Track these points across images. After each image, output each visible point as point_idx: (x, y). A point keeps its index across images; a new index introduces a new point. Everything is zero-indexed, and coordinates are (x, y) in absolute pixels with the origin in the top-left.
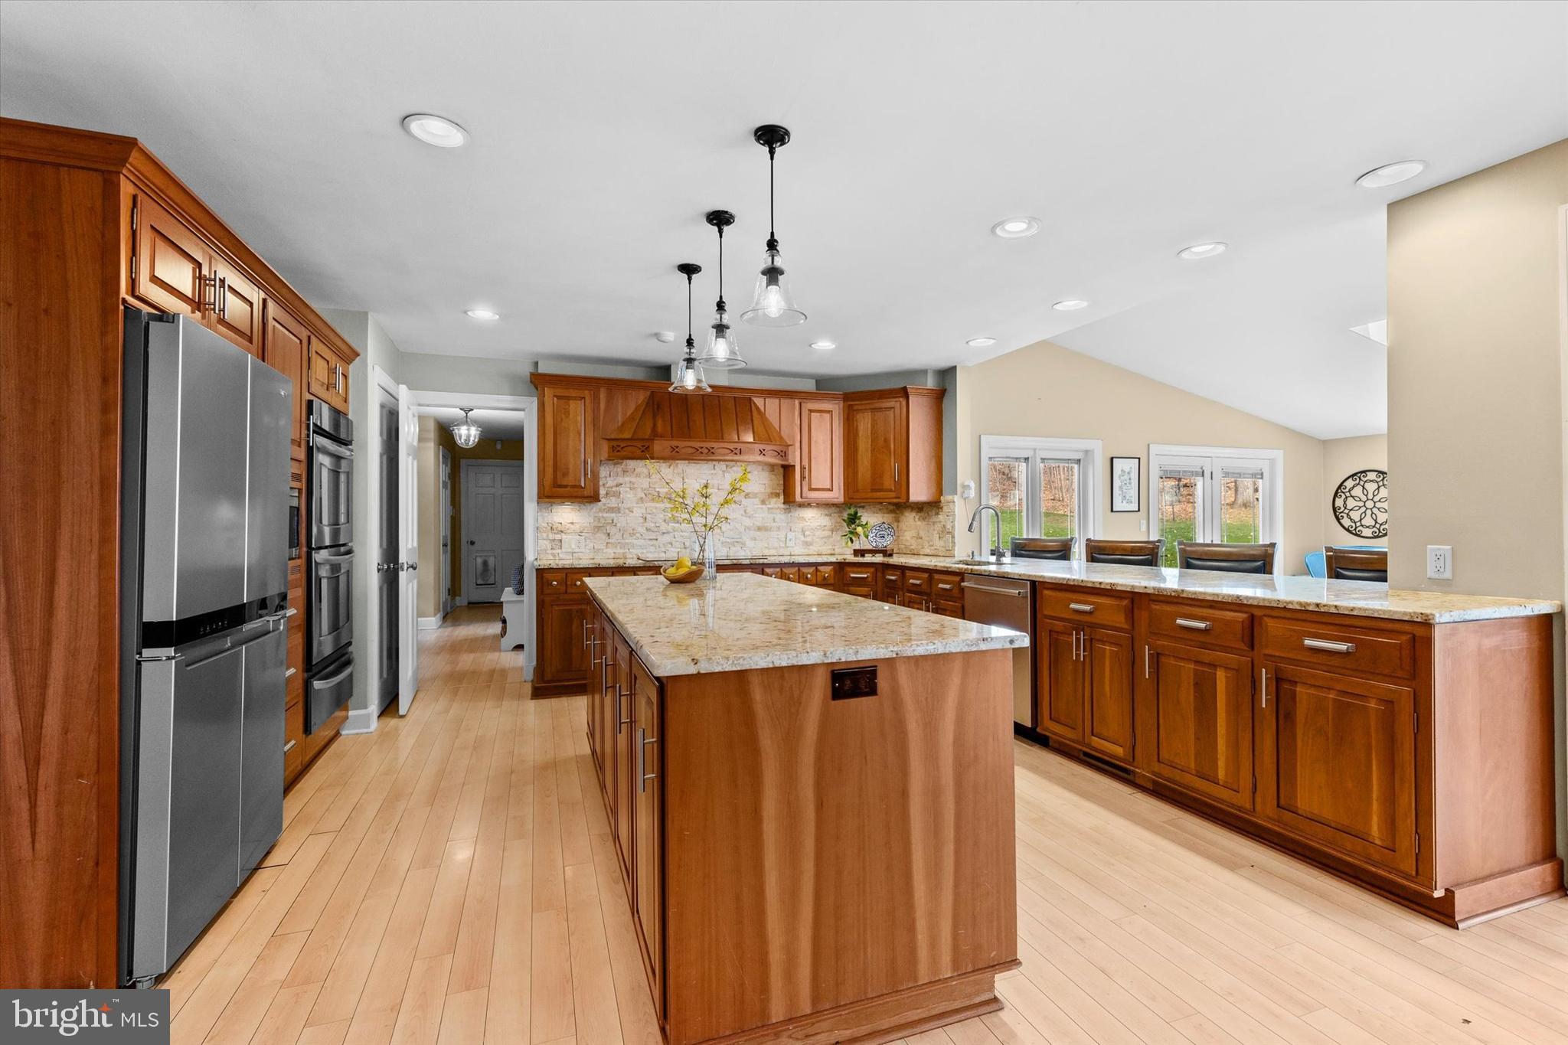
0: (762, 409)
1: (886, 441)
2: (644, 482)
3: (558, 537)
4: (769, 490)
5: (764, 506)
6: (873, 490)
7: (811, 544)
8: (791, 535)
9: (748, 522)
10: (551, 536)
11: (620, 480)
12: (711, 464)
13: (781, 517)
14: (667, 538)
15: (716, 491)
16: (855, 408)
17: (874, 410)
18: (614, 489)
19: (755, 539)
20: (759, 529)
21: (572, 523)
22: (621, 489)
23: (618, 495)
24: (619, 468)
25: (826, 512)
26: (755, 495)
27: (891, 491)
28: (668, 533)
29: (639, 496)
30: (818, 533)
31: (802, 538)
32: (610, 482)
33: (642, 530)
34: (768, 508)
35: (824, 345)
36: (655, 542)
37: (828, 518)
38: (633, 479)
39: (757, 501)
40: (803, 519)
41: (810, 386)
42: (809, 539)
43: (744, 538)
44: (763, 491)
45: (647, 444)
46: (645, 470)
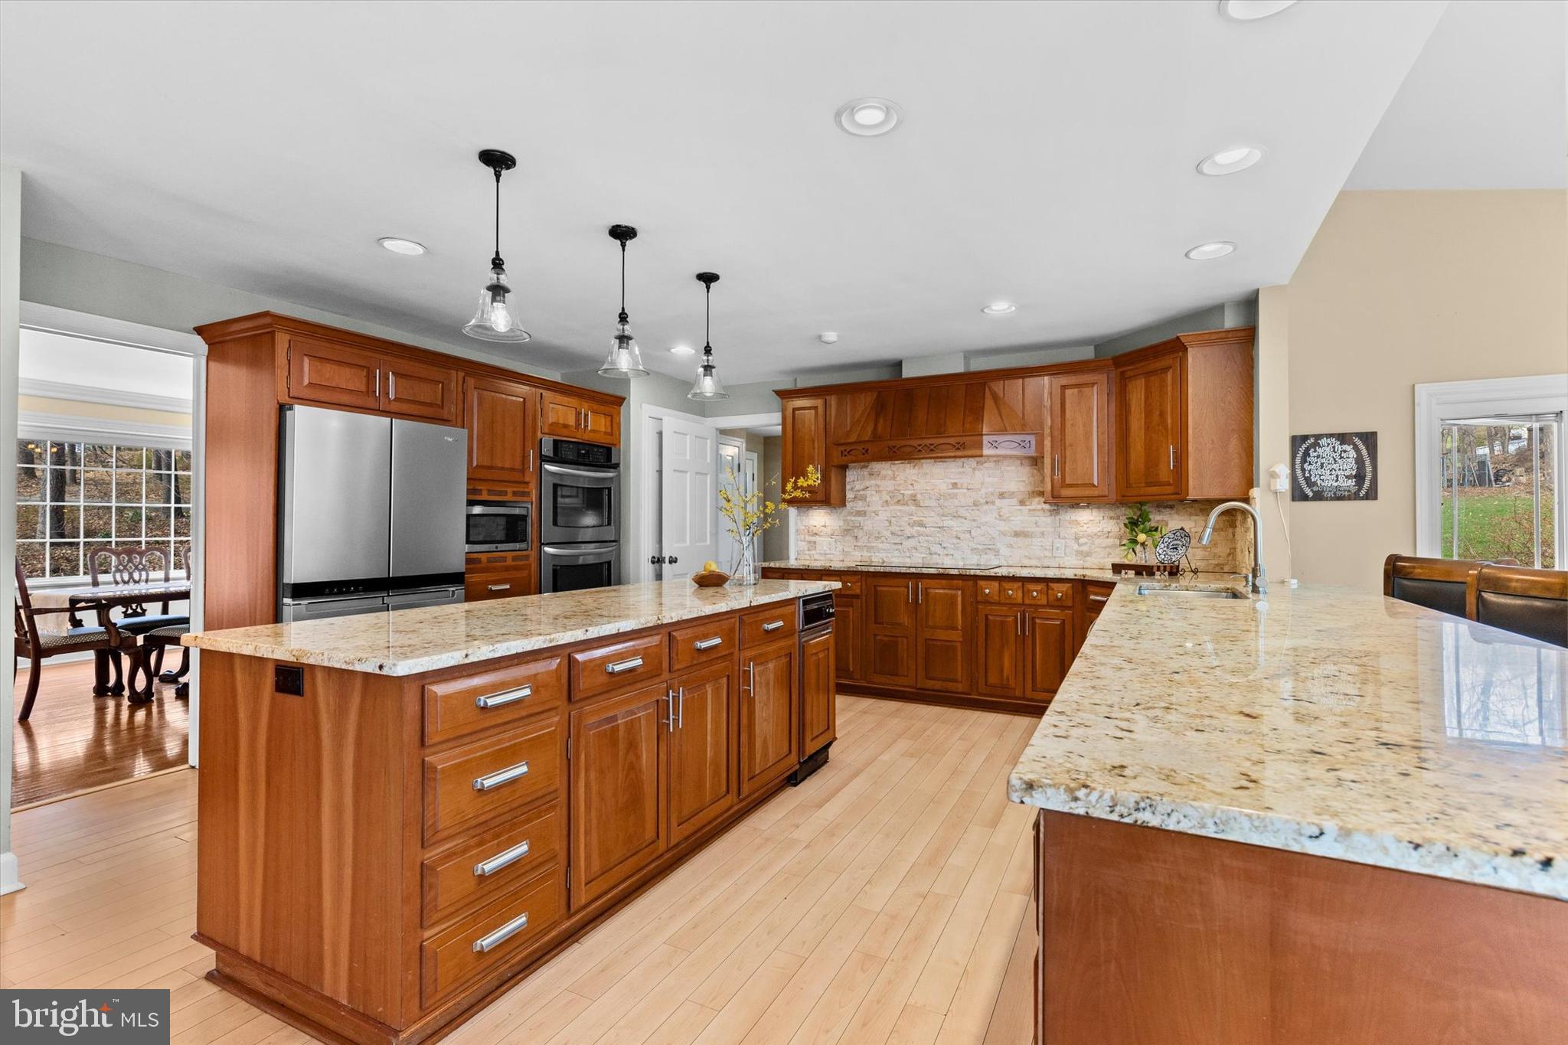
0: (1001, 395)
1: (1162, 414)
2: (888, 485)
3: (813, 539)
4: (1030, 488)
5: (1023, 508)
6: (1149, 484)
7: (1088, 554)
8: (1059, 543)
9: (1003, 526)
10: (809, 538)
11: (867, 483)
12: (960, 462)
13: (1046, 521)
14: (911, 543)
15: (965, 491)
16: (1129, 374)
17: (1148, 374)
18: (861, 493)
19: (1011, 546)
20: (1017, 534)
21: (825, 526)
22: (868, 492)
23: (864, 498)
24: (865, 472)
25: (1112, 514)
26: (1012, 495)
27: (1169, 484)
28: (913, 537)
29: (884, 500)
30: (1097, 541)
31: (1076, 547)
32: (858, 486)
33: (887, 534)
34: (1030, 510)
35: (1000, 307)
36: (899, 547)
37: (1113, 522)
38: (878, 482)
39: (1014, 501)
40: (1077, 522)
41: (1088, 353)
42: (1085, 548)
43: (999, 545)
44: (1022, 489)
45: (866, 447)
46: (890, 472)
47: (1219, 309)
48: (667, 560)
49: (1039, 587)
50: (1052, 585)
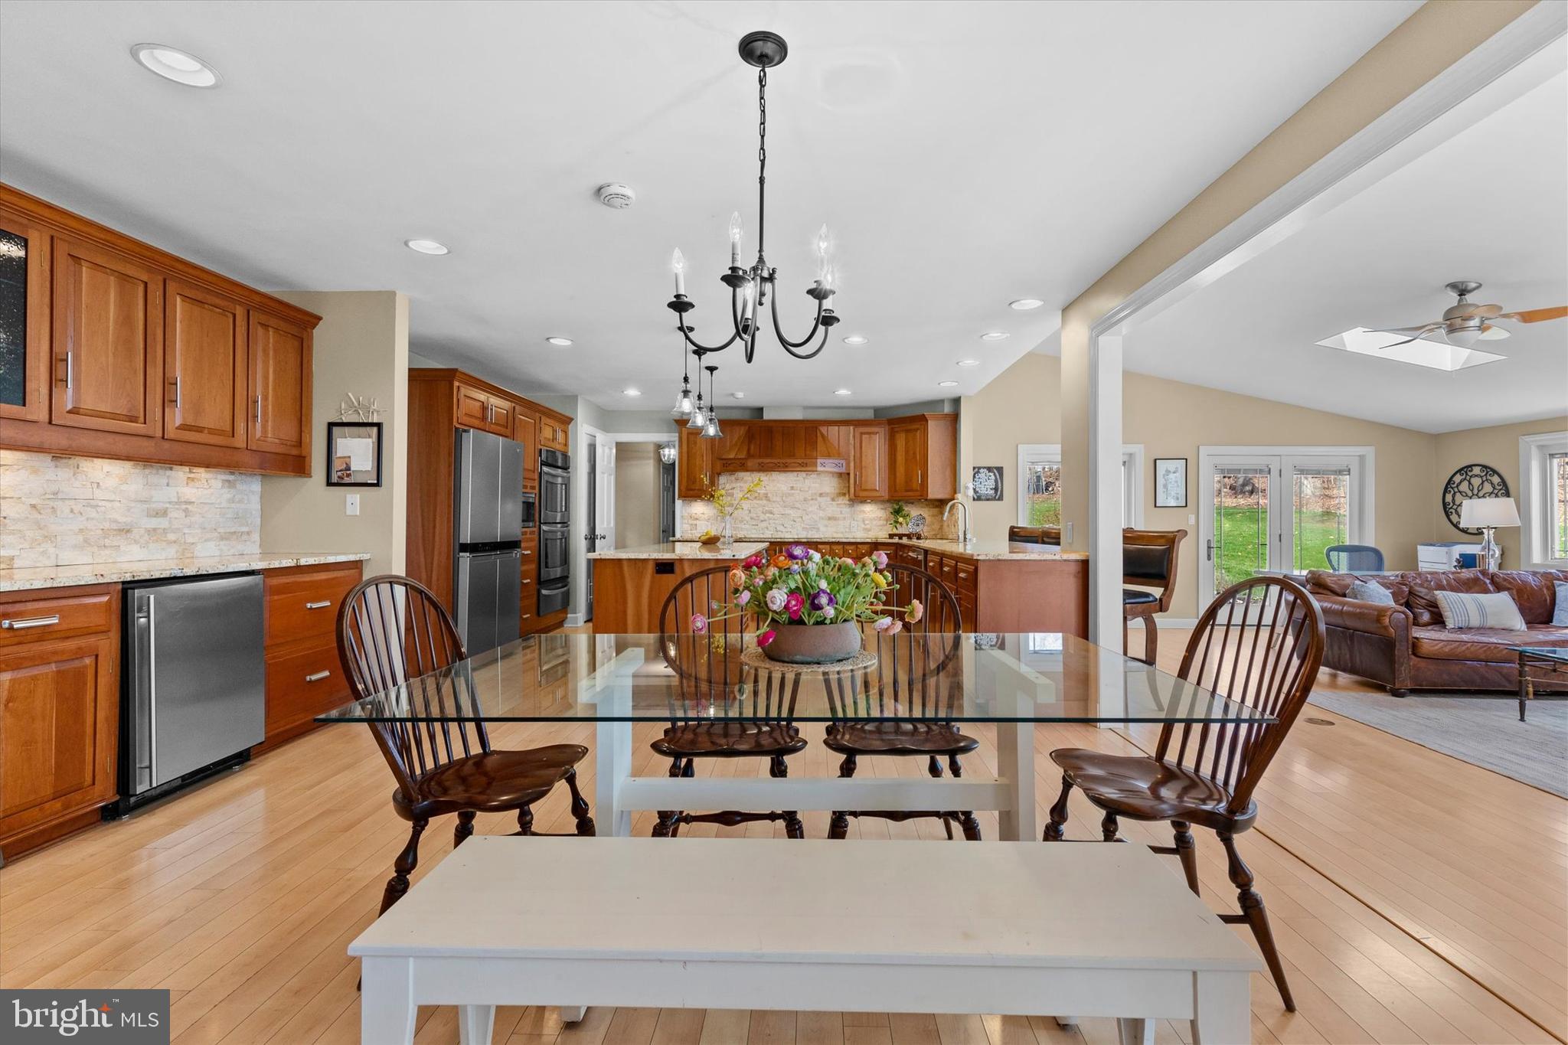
0: (826, 434)
1: (914, 453)
2: (746, 487)
3: (695, 522)
4: (837, 491)
5: (834, 503)
6: (907, 491)
7: (869, 530)
8: (854, 524)
9: (821, 513)
10: (691, 522)
11: (734, 485)
12: (795, 474)
13: (846, 510)
14: (764, 524)
15: (798, 492)
16: (896, 430)
17: (908, 431)
18: (730, 491)
19: (826, 526)
20: (830, 519)
21: (703, 514)
22: (735, 491)
23: (732, 495)
24: (733, 478)
25: (882, 506)
26: (827, 494)
27: (917, 491)
28: (765, 520)
29: (745, 496)
30: (874, 523)
31: (863, 526)
32: (728, 486)
33: (747, 518)
34: (838, 504)
35: (843, 392)
36: (756, 527)
37: (883, 511)
38: (742, 485)
39: (829, 499)
40: (864, 512)
41: (870, 415)
42: (868, 527)
43: (819, 525)
44: (833, 491)
45: (743, 462)
46: (750, 478)
47: (942, 401)
48: (599, 537)
49: (853, 547)
50: (859, 546)
